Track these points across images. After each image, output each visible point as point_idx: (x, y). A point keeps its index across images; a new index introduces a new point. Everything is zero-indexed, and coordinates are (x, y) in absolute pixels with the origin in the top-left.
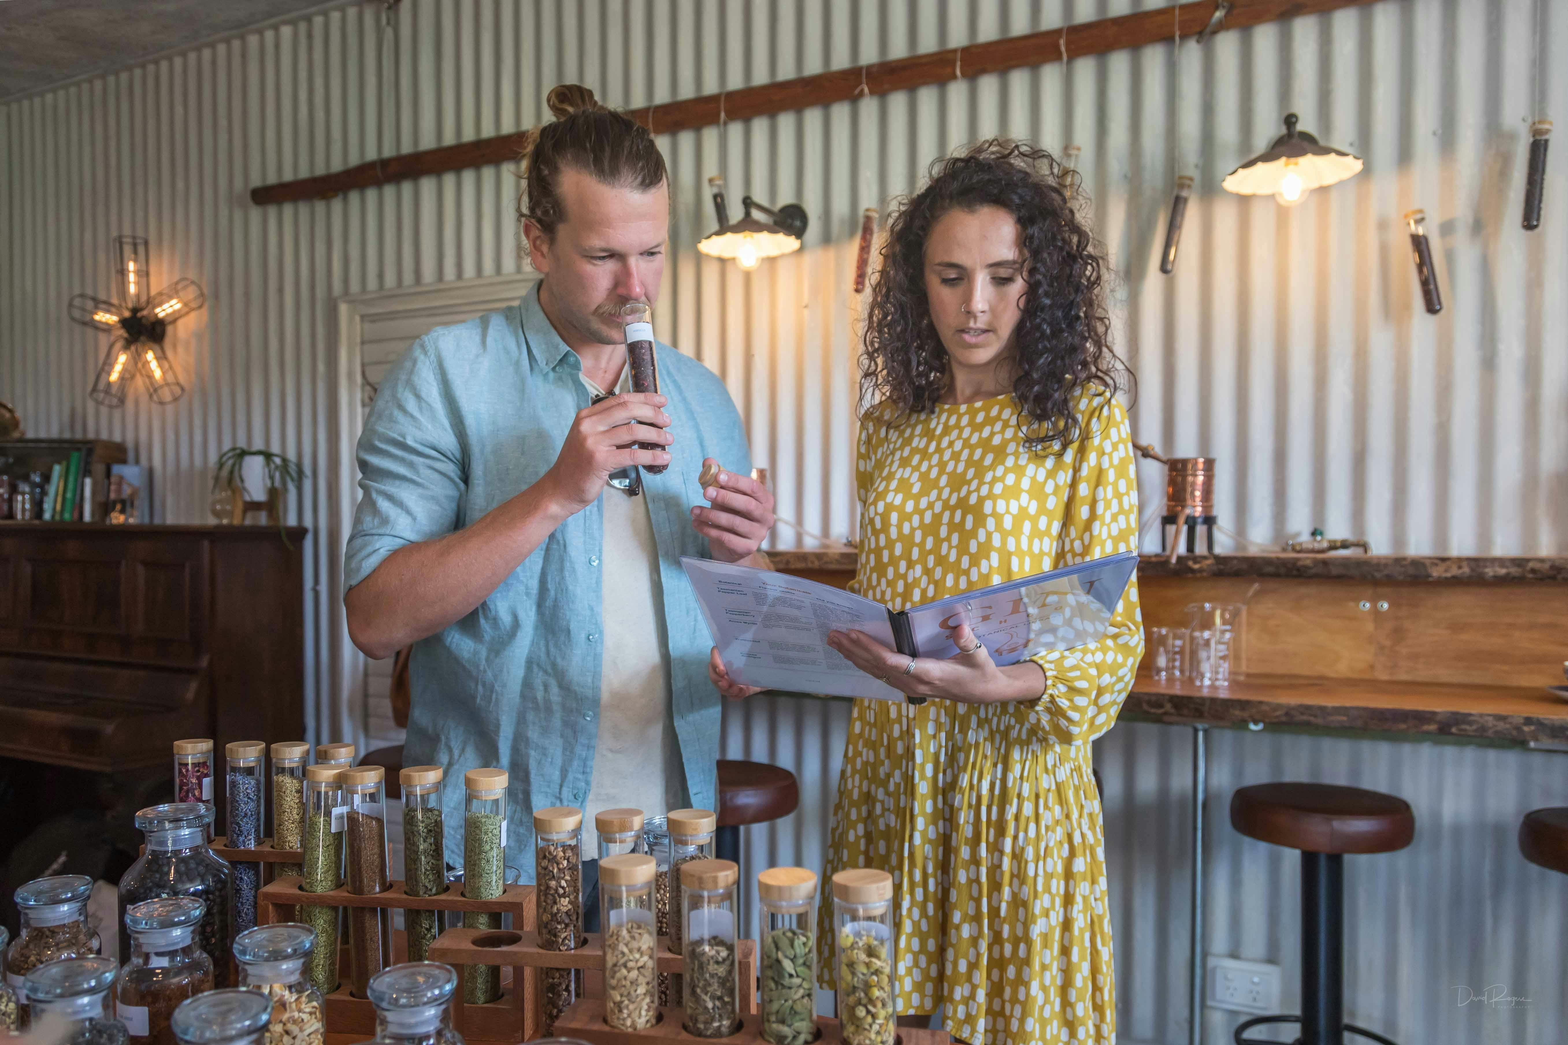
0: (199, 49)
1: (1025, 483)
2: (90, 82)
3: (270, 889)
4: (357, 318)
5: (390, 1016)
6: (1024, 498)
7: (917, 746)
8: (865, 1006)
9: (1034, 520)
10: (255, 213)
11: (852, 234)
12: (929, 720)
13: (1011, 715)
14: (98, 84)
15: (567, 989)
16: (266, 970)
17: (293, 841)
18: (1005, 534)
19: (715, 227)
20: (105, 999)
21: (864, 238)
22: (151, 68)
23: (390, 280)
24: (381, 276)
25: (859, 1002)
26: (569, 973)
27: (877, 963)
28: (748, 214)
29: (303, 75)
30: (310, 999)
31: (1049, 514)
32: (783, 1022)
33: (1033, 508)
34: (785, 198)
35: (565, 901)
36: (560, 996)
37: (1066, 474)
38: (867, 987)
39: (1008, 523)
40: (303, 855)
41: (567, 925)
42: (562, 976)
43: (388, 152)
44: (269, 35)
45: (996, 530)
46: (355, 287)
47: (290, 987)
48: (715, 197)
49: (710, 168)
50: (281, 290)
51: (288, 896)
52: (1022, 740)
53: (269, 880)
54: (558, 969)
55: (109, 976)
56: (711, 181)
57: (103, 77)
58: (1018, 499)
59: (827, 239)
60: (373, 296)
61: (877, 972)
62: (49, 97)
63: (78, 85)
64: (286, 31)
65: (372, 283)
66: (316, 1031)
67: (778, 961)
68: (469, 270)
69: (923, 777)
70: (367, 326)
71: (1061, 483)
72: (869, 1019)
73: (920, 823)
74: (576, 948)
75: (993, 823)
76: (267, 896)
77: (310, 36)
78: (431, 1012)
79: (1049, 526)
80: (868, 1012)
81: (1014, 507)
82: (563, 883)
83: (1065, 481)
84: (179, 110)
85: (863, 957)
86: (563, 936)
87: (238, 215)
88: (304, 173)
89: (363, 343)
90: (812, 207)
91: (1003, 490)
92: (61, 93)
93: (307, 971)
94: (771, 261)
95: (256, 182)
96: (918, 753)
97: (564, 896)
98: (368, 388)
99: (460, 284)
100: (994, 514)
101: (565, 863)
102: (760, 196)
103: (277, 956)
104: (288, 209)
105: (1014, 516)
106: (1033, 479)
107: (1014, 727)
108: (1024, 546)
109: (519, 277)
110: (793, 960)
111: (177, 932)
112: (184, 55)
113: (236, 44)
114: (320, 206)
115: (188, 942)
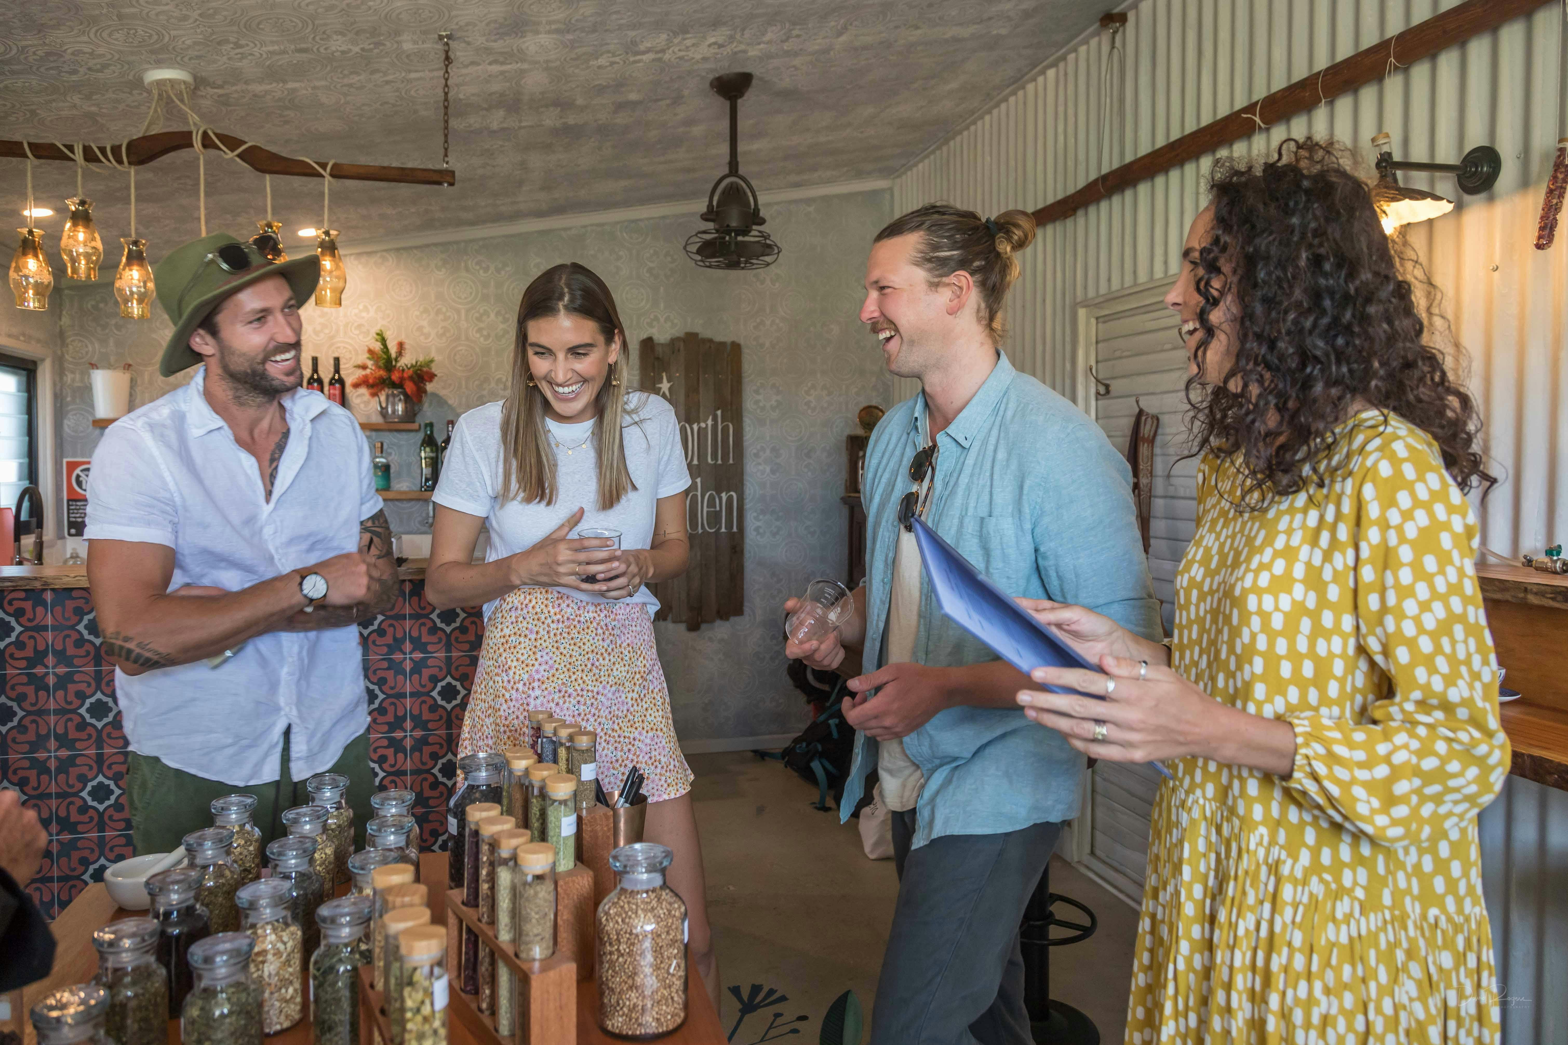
0: (998, 105)
1: (1299, 571)
6: (1298, 591)
7: (1185, 862)
9: (1315, 616)
12: (1200, 835)
13: (1281, 847)
18: (1272, 636)
21: (1554, 178)
24: (1109, 280)
28: (1384, 179)
31: (1334, 608)
33: (1311, 602)
37: (1344, 555)
39: (1277, 622)
45: (1262, 631)
46: (1091, 292)
52: (1296, 879)
56: (1373, 140)
58: (1289, 592)
59: (1525, 181)
65: (1103, 288)
69: (1190, 896)
71: (1340, 566)
73: (1184, 947)
75: (1258, 970)
79: (1337, 622)
81: (1285, 602)
83: (1345, 564)
88: (1060, 195)
90: (1508, 145)
91: (1271, 581)
96: (1186, 871)
100: (1260, 612)
104: (1050, 229)
105: (1285, 614)
106: (1308, 564)
107: (1284, 862)
108: (1302, 645)
114: (1070, 223)
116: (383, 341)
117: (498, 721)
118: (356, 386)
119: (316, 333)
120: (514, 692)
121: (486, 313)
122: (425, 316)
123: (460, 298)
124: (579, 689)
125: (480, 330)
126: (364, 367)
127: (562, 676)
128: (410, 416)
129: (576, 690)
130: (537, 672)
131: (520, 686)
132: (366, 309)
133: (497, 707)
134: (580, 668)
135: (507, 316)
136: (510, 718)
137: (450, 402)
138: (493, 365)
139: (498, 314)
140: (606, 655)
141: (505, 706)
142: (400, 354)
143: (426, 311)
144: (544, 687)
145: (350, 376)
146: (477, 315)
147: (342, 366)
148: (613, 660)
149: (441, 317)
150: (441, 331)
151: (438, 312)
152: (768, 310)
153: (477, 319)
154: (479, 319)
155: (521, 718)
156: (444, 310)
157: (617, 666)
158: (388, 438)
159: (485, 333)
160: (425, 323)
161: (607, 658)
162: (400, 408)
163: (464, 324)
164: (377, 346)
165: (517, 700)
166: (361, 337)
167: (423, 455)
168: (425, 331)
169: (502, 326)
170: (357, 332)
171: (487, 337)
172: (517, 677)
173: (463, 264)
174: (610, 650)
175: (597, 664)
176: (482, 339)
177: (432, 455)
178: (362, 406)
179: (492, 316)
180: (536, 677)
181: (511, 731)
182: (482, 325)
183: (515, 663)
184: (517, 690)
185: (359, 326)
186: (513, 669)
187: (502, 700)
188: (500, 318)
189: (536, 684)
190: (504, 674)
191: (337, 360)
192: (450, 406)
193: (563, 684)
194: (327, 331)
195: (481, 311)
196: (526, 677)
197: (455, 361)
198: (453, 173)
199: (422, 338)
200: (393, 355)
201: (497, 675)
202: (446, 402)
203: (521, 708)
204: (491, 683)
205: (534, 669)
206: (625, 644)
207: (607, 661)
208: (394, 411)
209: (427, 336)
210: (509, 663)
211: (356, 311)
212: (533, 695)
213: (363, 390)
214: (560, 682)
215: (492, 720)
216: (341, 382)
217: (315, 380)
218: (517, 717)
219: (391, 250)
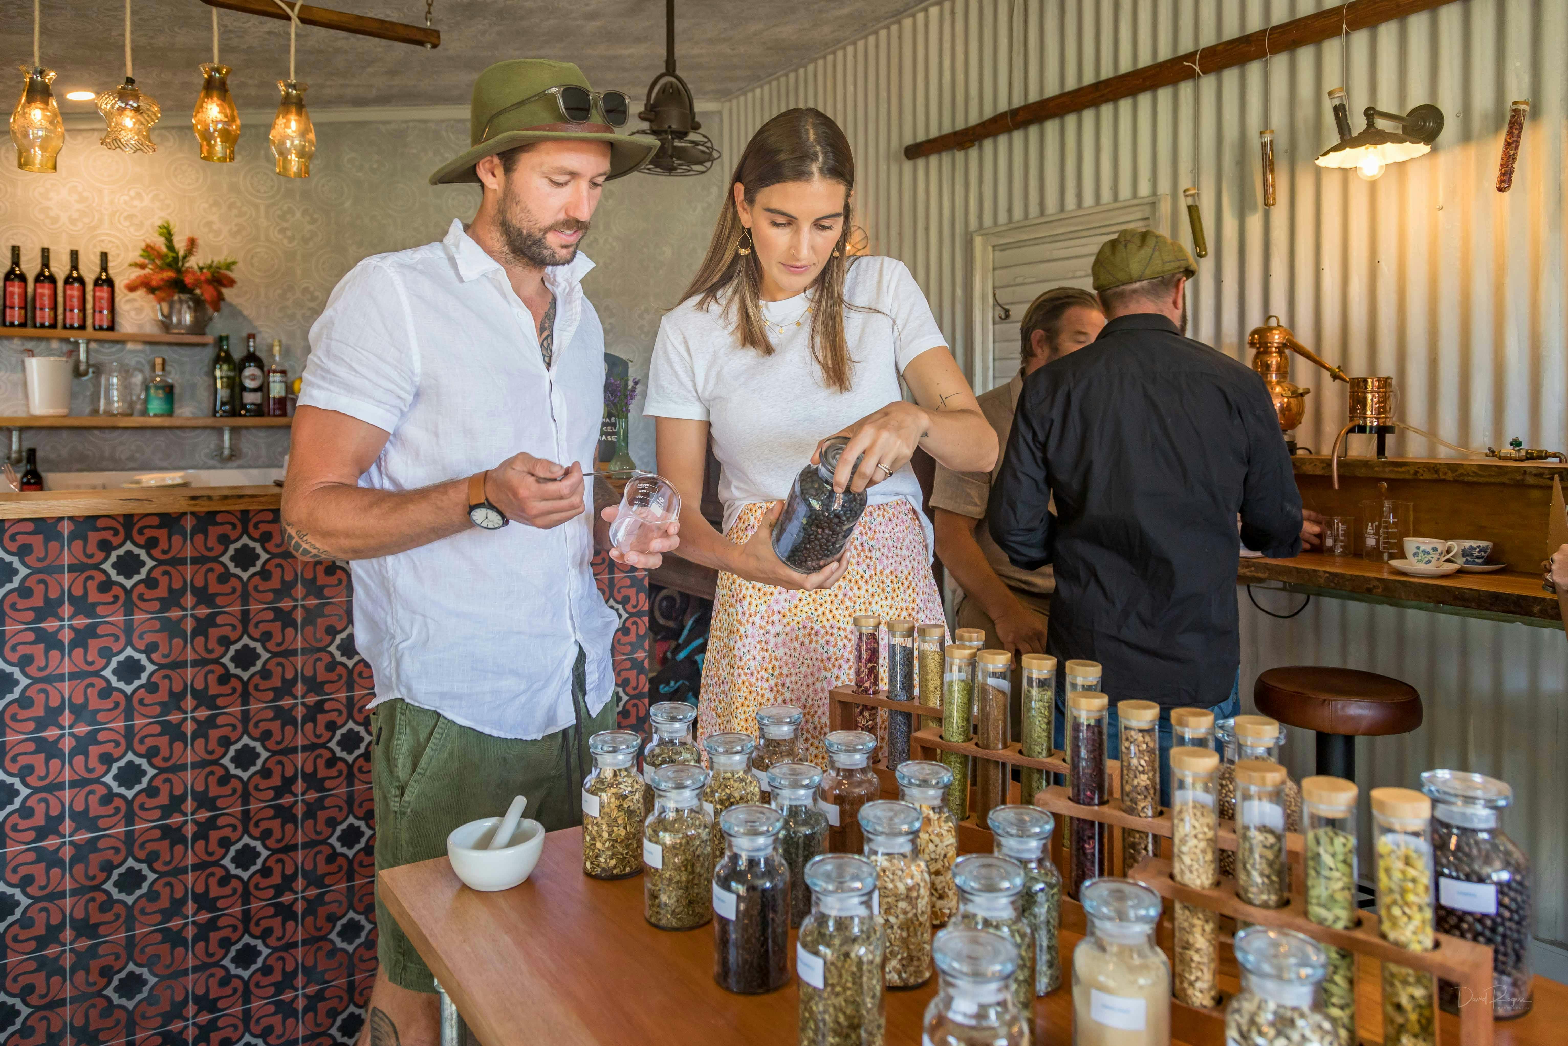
0: (866, 37)
2: (787, 75)
3: (918, 734)
4: (990, 248)
5: (1003, 841)
8: (1401, 907)
10: (908, 165)
11: (1497, 129)
14: (792, 76)
15: (1146, 849)
16: (915, 792)
17: (934, 702)
19: (1336, 140)
20: (814, 793)
21: (1510, 133)
22: (830, 58)
23: (1018, 214)
24: (1010, 210)
25: (1395, 903)
26: (1147, 836)
27: (1412, 872)
28: (1370, 124)
29: (947, 46)
30: (947, 820)
32: (1324, 906)
34: (1417, 98)
35: (1144, 777)
36: (1140, 853)
38: (1403, 892)
40: (941, 711)
41: (1145, 797)
42: (1141, 837)
43: (1017, 102)
44: (921, 16)
46: (988, 221)
47: (933, 809)
48: (1336, 109)
49: (1332, 80)
50: (927, 229)
51: (933, 742)
53: (918, 729)
54: (1138, 832)
55: (817, 779)
56: (1330, 93)
57: (796, 71)
59: (1466, 137)
60: (1004, 228)
61: (1414, 880)
62: (758, 91)
63: (778, 79)
64: (934, 11)
65: (1003, 218)
66: (951, 844)
67: (1318, 855)
68: (1088, 199)
70: (997, 253)
72: (1405, 919)
74: (1153, 817)
76: (918, 740)
77: (953, 13)
78: (1034, 844)
80: (1404, 913)
82: (1143, 762)
84: (850, 88)
85: (1400, 865)
86: (1143, 805)
87: (894, 169)
88: (947, 129)
89: (994, 269)
90: (1449, 105)
92: (766, 88)
93: (945, 799)
94: (1401, 166)
95: (908, 141)
97: (1143, 772)
98: (998, 308)
99: (1080, 213)
101: (1144, 746)
102: (1386, 103)
103: (924, 783)
104: (934, 159)
109: (1135, 202)
110: (1333, 855)
111: (858, 756)
112: (854, 43)
113: (894, 28)
114: (960, 155)
115: (864, 765)
116: (168, 235)
117: (733, 662)
118: (132, 288)
119: (73, 221)
120: (749, 626)
121: (291, 211)
122: (214, 209)
123: (258, 191)
124: (828, 625)
125: (283, 231)
126: (142, 266)
127: (806, 609)
128: (199, 327)
129: (824, 627)
130: (777, 602)
131: (757, 619)
132: (139, 195)
133: (732, 644)
134: (828, 599)
135: (316, 216)
136: (745, 659)
137: (246, 313)
138: (299, 272)
139: (305, 212)
140: (861, 583)
141: (739, 644)
142: (190, 252)
143: (216, 204)
144: (785, 621)
145: (122, 275)
146: (279, 212)
147: (110, 264)
148: (871, 590)
149: (235, 212)
150: (235, 229)
151: (231, 206)
152: (601, 228)
153: (279, 216)
154: (282, 217)
155: (759, 658)
156: (239, 204)
157: (876, 598)
158: (169, 353)
159: (289, 233)
160: (214, 218)
161: (864, 588)
162: (188, 318)
163: (263, 222)
164: (160, 243)
165: (753, 636)
166: (132, 230)
167: (218, 373)
168: (215, 227)
169: (309, 227)
170: (127, 224)
171: (292, 239)
172: (753, 608)
173: (262, 152)
174: (867, 577)
175: (850, 594)
176: (285, 241)
177: (231, 374)
178: (133, 314)
179: (298, 214)
180: (776, 609)
181: (746, 674)
182: (285, 225)
183: (751, 591)
184: (753, 624)
185: (130, 217)
186: (748, 599)
187: (736, 636)
188: (308, 218)
189: (776, 618)
190: (738, 605)
191: (104, 257)
192: (245, 318)
193: (808, 618)
194: (86, 220)
195: (285, 208)
196: (763, 608)
197: (252, 265)
198: (437, 33)
199: (211, 235)
200: (181, 253)
201: (731, 606)
202: (240, 313)
203: (759, 647)
204: (726, 616)
205: (773, 598)
206: (887, 571)
207: (863, 592)
208: (180, 321)
209: (218, 233)
210: (744, 591)
211: (127, 198)
212: (773, 631)
213: (141, 293)
214: (804, 616)
215: (727, 661)
216: (110, 282)
217: (75, 279)
218: (754, 658)
219: (173, 128)
